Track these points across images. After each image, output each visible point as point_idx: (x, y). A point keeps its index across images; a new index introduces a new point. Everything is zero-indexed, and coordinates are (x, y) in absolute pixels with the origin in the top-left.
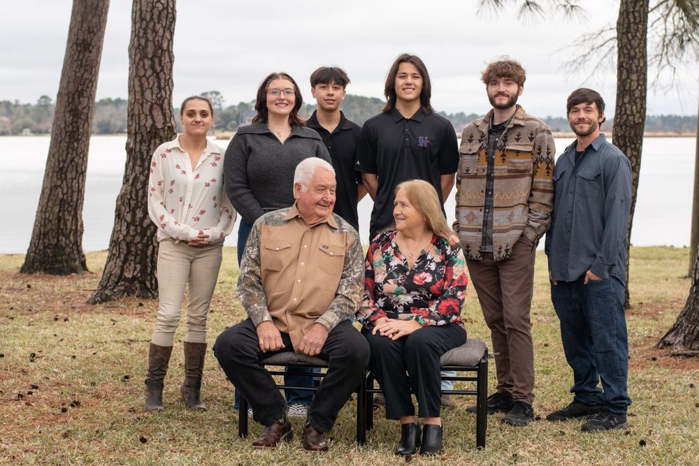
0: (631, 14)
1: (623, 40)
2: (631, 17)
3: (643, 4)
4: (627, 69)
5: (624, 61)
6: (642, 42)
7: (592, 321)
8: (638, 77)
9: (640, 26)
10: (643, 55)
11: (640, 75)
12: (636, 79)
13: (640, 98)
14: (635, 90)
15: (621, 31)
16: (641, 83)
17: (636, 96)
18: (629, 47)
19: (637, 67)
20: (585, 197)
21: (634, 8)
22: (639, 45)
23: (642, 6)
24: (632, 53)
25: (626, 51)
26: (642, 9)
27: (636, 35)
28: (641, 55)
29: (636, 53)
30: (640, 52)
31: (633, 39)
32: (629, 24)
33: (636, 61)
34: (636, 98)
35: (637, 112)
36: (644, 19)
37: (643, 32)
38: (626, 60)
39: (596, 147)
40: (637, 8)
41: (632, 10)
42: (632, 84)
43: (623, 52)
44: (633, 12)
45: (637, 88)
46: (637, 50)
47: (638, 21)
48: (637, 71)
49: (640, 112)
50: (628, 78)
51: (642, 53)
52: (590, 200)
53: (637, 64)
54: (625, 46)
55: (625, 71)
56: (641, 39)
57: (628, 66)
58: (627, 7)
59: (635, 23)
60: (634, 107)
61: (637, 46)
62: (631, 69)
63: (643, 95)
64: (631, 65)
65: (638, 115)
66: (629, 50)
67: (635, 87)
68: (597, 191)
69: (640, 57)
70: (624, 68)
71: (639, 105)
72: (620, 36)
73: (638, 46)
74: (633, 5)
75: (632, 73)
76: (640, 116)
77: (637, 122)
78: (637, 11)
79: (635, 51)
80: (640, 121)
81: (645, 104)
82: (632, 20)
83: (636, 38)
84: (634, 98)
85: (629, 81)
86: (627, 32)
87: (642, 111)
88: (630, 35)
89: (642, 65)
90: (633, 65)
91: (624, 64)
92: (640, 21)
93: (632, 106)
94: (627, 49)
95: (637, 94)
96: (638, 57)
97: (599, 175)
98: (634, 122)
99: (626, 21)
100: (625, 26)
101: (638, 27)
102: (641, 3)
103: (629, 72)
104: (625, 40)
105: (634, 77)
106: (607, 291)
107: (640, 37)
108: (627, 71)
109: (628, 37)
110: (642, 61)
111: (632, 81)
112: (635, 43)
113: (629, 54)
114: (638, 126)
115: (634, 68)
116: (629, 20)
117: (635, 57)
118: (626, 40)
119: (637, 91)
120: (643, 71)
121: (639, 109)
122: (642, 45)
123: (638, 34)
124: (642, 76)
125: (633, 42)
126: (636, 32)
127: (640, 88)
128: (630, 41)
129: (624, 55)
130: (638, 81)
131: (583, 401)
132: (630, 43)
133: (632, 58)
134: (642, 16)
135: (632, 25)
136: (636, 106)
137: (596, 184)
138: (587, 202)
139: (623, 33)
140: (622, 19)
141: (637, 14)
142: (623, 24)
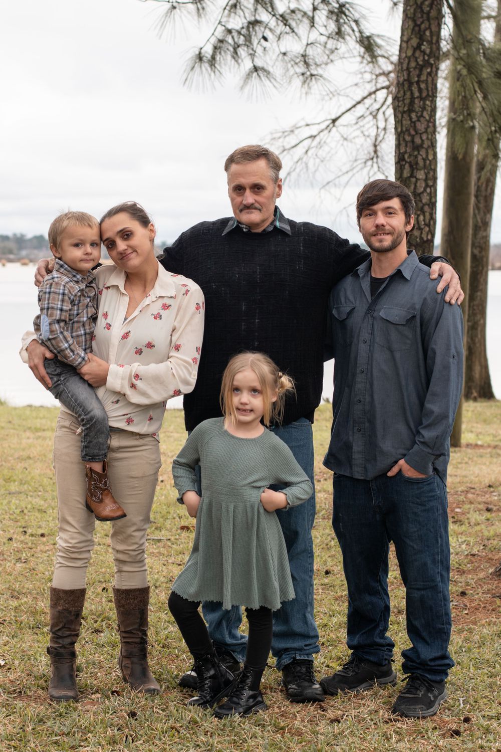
0: (415, 85)
1: (404, 122)
2: (415, 89)
3: (431, 71)
4: (410, 163)
5: (405, 152)
6: (431, 124)
7: (408, 541)
8: (426, 174)
9: (428, 103)
10: (432, 143)
11: (429, 173)
12: (424, 177)
13: (429, 205)
14: (422, 193)
15: (401, 109)
16: (430, 183)
17: (424, 201)
18: (413, 132)
19: (424, 160)
20: (391, 350)
21: (419, 76)
22: (426, 129)
23: (429, 74)
24: (418, 141)
25: (408, 138)
26: (430, 79)
27: (422, 116)
28: (430, 144)
29: (423, 141)
30: (428, 138)
31: (418, 120)
32: (412, 99)
33: (423, 152)
34: (424, 205)
35: (425, 224)
36: (433, 94)
37: (431, 112)
38: (408, 150)
39: (407, 274)
40: (423, 77)
41: (416, 79)
42: (418, 185)
43: (404, 139)
44: (418, 82)
45: (425, 190)
46: (424, 137)
47: (424, 94)
48: (425, 167)
49: (428, 225)
50: (412, 176)
51: (431, 140)
52: (398, 355)
53: (424, 156)
54: (407, 130)
55: (407, 166)
56: (429, 121)
57: (412, 158)
58: (409, 75)
59: (421, 98)
60: (421, 218)
61: (423, 130)
62: (417, 163)
63: (433, 200)
64: (416, 157)
65: (427, 229)
66: (413, 137)
67: (422, 189)
68: (409, 342)
69: (429, 147)
70: (406, 162)
71: (427, 214)
72: (400, 116)
73: (426, 132)
74: (417, 72)
75: (417, 169)
76: (430, 231)
77: (425, 239)
78: (423, 82)
79: (421, 138)
80: (429, 237)
81: (435, 213)
82: (417, 94)
83: (422, 119)
84: (420, 205)
85: (413, 180)
86: (410, 111)
87: (432, 223)
88: (413, 115)
89: (431, 157)
90: (420, 158)
91: (406, 156)
92: (428, 95)
93: (418, 216)
94: (410, 135)
95: (425, 199)
96: (425, 146)
97: (414, 317)
98: (421, 238)
99: (408, 95)
100: (407, 101)
101: (424, 104)
102: (429, 70)
103: (414, 167)
104: (406, 123)
105: (421, 175)
106: (430, 494)
107: (427, 118)
108: (411, 166)
109: (411, 119)
110: (431, 152)
111: (417, 179)
112: (421, 127)
113: (413, 141)
114: (426, 245)
115: (421, 163)
116: (412, 94)
117: (421, 146)
118: (409, 122)
119: (425, 194)
120: (433, 167)
121: (427, 221)
122: (430, 130)
123: (425, 114)
124: (432, 173)
125: (418, 125)
126: (422, 112)
127: (428, 190)
128: (414, 123)
129: (406, 142)
130: (426, 180)
131: (372, 659)
132: (415, 126)
133: (418, 148)
134: (430, 89)
135: (417, 101)
136: (424, 216)
137: (408, 332)
138: (393, 358)
139: (404, 112)
140: (402, 92)
141: (423, 86)
142: (403, 100)
